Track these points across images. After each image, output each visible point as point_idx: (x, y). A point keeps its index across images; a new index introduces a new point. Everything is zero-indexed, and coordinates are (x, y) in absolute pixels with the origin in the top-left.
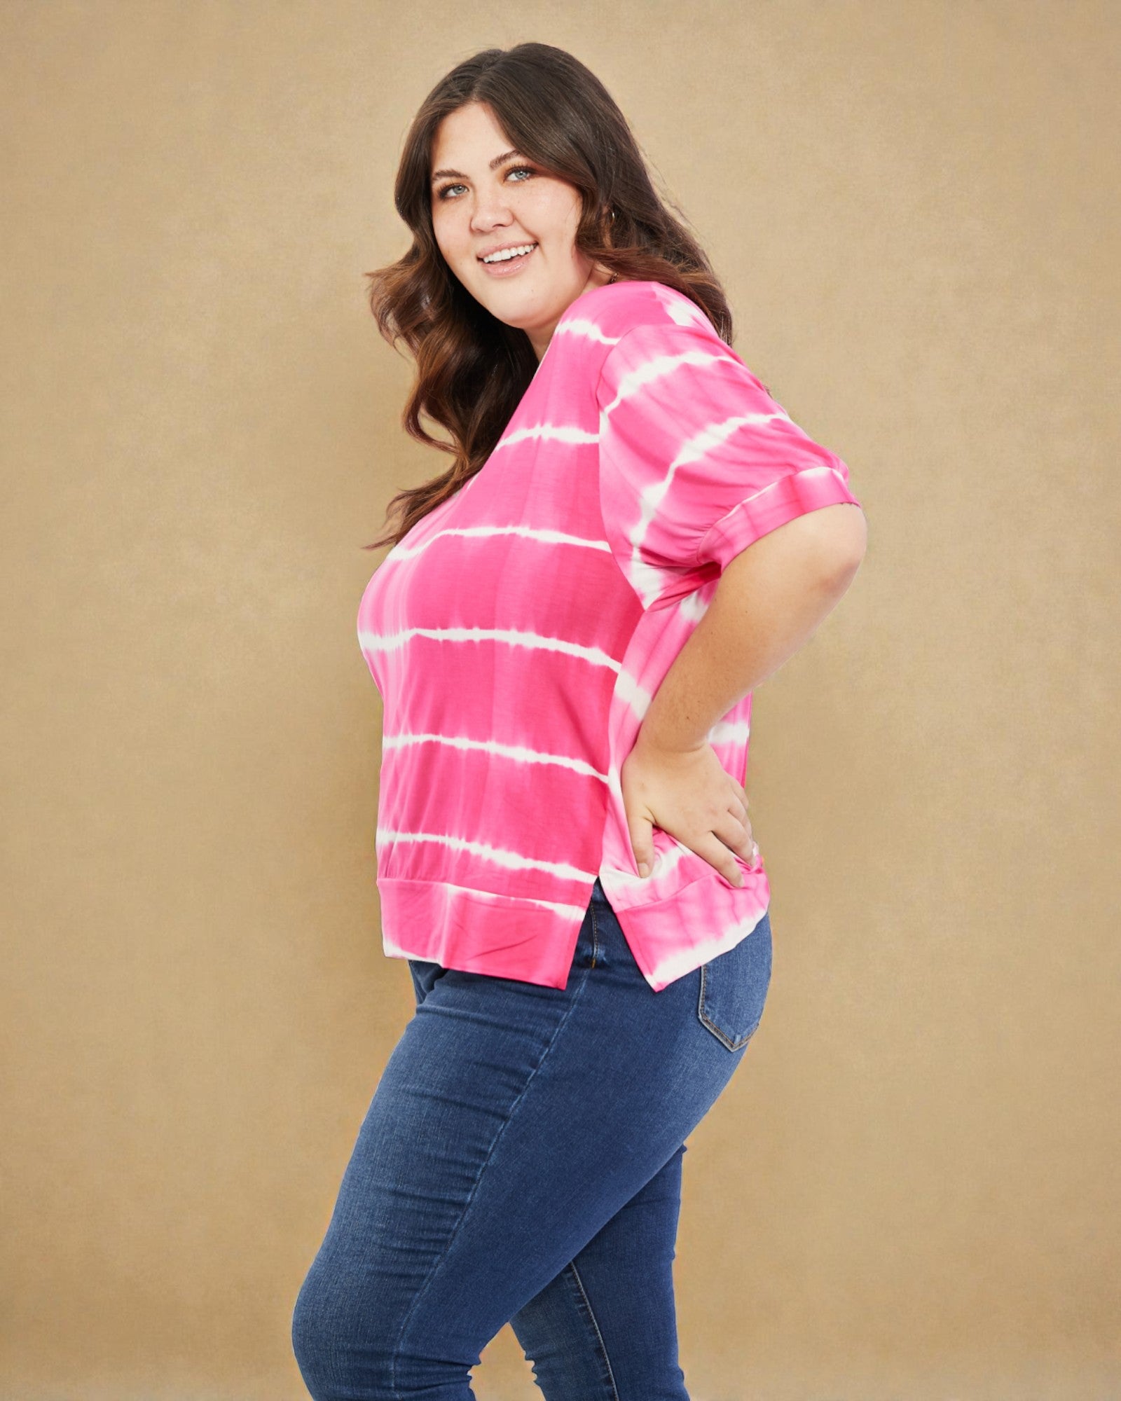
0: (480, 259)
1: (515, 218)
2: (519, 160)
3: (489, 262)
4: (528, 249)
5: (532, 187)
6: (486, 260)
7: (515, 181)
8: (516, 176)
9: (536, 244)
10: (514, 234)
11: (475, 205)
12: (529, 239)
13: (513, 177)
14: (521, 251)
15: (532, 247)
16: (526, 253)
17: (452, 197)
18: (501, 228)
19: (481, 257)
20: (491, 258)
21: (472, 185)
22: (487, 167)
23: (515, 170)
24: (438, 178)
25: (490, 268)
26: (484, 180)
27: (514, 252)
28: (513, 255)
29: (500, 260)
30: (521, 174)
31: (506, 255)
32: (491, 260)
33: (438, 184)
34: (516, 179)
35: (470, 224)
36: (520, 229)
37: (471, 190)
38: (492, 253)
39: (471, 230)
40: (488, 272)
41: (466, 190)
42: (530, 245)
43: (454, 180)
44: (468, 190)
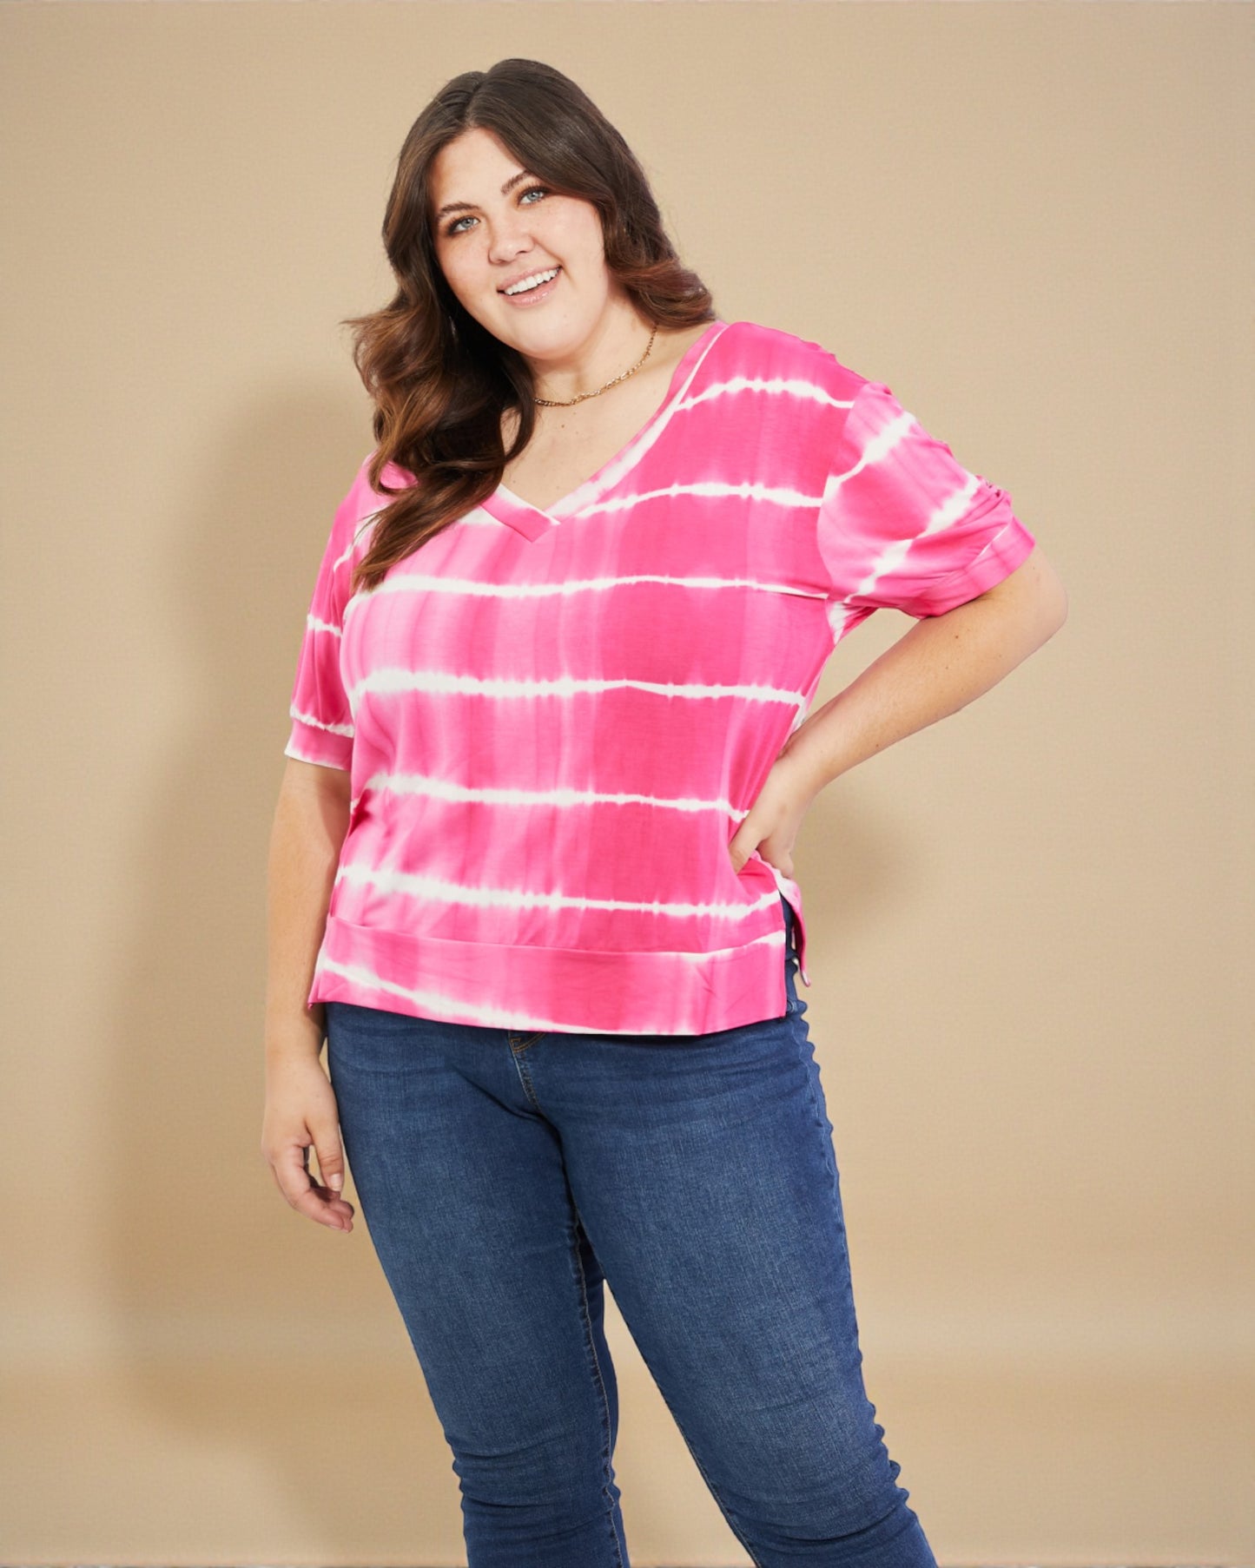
0: (501, 291)
1: (535, 242)
2: (530, 181)
3: (514, 294)
4: (552, 273)
5: (549, 206)
6: (510, 291)
7: (530, 204)
8: (528, 198)
9: (560, 268)
10: (538, 259)
11: (492, 234)
12: (553, 263)
13: (526, 200)
14: (547, 276)
15: (556, 271)
16: (552, 278)
17: (462, 232)
18: (522, 255)
19: (501, 289)
20: (516, 289)
21: (484, 215)
22: (499, 193)
23: (529, 191)
24: (445, 214)
25: (516, 299)
26: (497, 206)
27: (539, 279)
28: (539, 282)
29: (526, 289)
30: (533, 196)
31: (531, 282)
32: (515, 291)
33: (445, 221)
34: (528, 201)
35: (489, 257)
36: (542, 252)
37: (483, 220)
38: (516, 282)
39: (490, 262)
40: (513, 304)
41: (475, 221)
42: (553, 269)
43: (464, 213)
44: (480, 221)
